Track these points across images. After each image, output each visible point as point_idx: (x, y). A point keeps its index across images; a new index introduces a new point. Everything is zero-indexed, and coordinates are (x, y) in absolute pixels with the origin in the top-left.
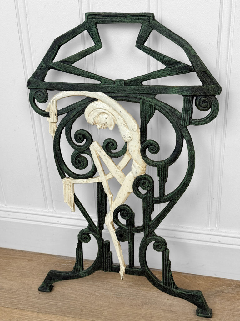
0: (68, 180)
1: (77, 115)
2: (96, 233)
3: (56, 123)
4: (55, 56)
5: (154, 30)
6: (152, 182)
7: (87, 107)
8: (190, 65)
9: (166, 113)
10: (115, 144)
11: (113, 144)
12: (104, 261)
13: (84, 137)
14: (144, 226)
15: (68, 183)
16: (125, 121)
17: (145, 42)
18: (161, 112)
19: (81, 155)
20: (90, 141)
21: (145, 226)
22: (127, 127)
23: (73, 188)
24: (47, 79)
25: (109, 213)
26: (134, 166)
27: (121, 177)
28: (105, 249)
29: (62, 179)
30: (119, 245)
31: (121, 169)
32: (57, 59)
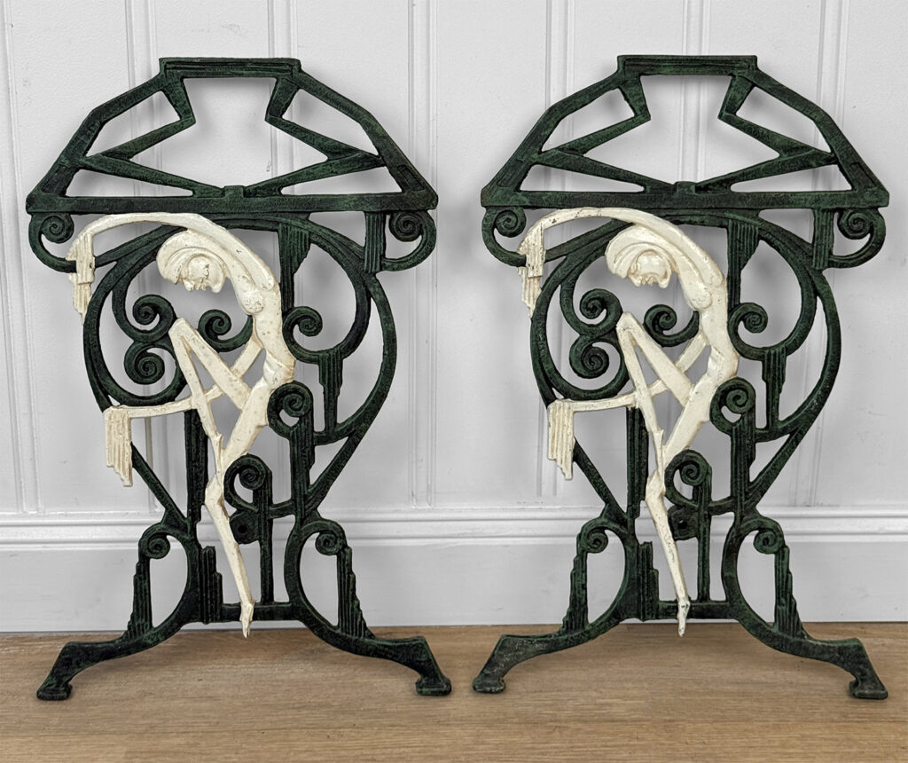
0: (118, 412)
1: (141, 263)
2: (185, 530)
3: (90, 283)
4: (92, 143)
5: (301, 90)
6: (307, 397)
7: (164, 246)
8: (376, 153)
9: (332, 249)
10: (227, 321)
11: (222, 320)
12: (202, 597)
13: (156, 309)
14: (293, 499)
15: (119, 418)
16: (246, 270)
17: (283, 112)
18: (323, 247)
19: (149, 351)
20: (169, 317)
21: (298, 499)
22: (252, 282)
23: (130, 430)
24: (70, 192)
25: (215, 479)
26: (270, 365)
27: (240, 393)
28: (206, 566)
29: (103, 410)
30: (239, 552)
31: (239, 376)
32: (96, 149)
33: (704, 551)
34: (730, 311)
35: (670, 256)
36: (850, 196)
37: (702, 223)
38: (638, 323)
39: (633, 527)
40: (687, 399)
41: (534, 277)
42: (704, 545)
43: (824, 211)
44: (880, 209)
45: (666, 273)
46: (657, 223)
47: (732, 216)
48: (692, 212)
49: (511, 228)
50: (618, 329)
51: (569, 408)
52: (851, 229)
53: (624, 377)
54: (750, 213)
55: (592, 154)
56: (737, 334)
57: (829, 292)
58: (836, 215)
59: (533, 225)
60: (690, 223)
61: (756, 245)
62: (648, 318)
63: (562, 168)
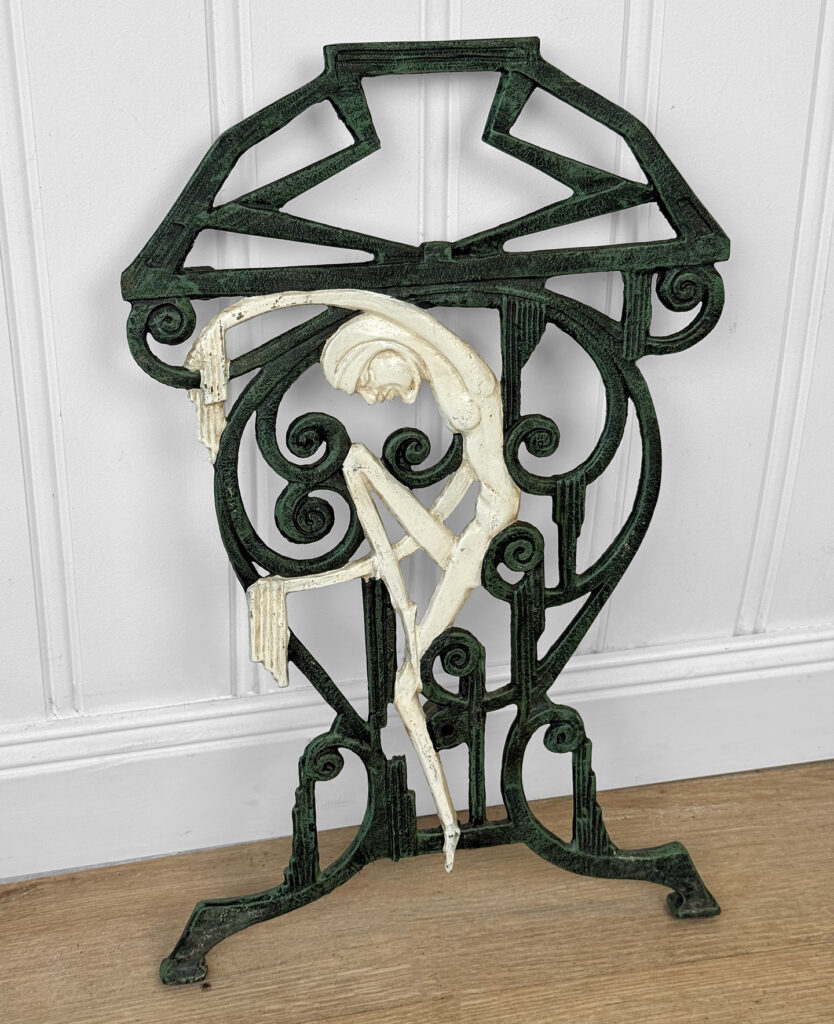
33: (478, 760)
34: (507, 430)
35: (418, 356)
36: (676, 249)
37: (464, 304)
38: (375, 458)
39: (378, 740)
40: (449, 558)
41: (214, 404)
42: (478, 753)
43: (638, 273)
44: (716, 265)
45: (413, 382)
46: (397, 308)
47: (506, 289)
48: (447, 287)
49: (175, 332)
50: (345, 470)
51: (280, 589)
52: (676, 298)
53: (357, 535)
54: (533, 283)
55: (292, 208)
56: (516, 461)
57: (646, 391)
58: (655, 276)
59: (208, 324)
60: (446, 304)
61: (542, 330)
62: (389, 450)
63: (247, 232)
